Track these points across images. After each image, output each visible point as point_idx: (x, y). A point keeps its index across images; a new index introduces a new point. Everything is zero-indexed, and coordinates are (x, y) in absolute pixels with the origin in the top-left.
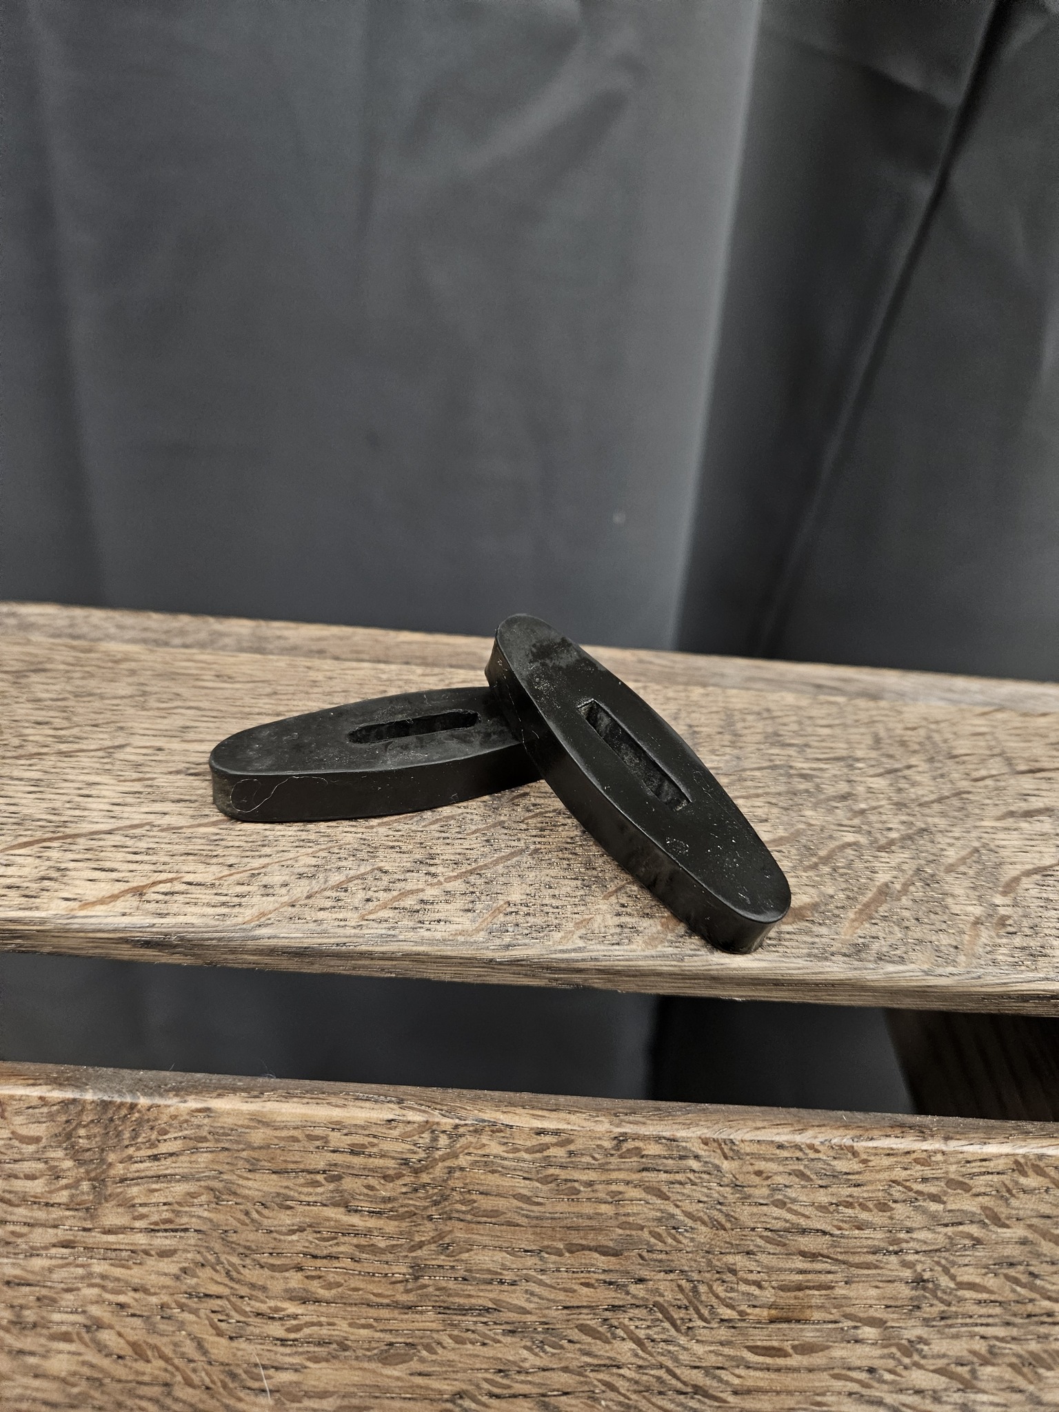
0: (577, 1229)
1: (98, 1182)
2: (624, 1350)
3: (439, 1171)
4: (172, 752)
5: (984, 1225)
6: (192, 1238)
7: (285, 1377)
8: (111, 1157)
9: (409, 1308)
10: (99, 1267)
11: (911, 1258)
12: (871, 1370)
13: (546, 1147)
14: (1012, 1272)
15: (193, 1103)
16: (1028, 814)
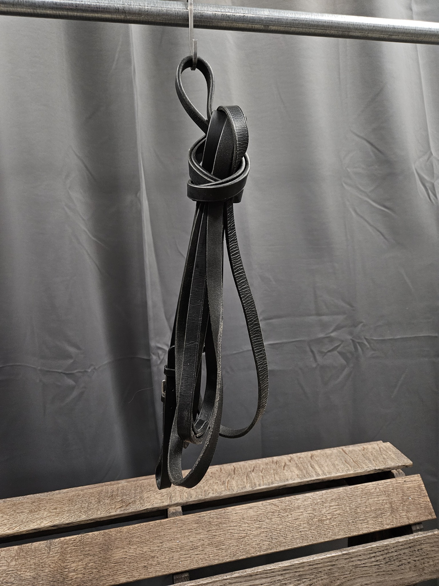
0: (96, 543)
1: (50, 550)
3: (82, 540)
4: (52, 508)
5: (136, 533)
6: (59, 553)
7: (69, 566)
8: (51, 547)
9: (81, 556)
10: (50, 559)
11: (129, 539)
12: (126, 552)
13: (93, 535)
14: (139, 538)
15: (59, 539)
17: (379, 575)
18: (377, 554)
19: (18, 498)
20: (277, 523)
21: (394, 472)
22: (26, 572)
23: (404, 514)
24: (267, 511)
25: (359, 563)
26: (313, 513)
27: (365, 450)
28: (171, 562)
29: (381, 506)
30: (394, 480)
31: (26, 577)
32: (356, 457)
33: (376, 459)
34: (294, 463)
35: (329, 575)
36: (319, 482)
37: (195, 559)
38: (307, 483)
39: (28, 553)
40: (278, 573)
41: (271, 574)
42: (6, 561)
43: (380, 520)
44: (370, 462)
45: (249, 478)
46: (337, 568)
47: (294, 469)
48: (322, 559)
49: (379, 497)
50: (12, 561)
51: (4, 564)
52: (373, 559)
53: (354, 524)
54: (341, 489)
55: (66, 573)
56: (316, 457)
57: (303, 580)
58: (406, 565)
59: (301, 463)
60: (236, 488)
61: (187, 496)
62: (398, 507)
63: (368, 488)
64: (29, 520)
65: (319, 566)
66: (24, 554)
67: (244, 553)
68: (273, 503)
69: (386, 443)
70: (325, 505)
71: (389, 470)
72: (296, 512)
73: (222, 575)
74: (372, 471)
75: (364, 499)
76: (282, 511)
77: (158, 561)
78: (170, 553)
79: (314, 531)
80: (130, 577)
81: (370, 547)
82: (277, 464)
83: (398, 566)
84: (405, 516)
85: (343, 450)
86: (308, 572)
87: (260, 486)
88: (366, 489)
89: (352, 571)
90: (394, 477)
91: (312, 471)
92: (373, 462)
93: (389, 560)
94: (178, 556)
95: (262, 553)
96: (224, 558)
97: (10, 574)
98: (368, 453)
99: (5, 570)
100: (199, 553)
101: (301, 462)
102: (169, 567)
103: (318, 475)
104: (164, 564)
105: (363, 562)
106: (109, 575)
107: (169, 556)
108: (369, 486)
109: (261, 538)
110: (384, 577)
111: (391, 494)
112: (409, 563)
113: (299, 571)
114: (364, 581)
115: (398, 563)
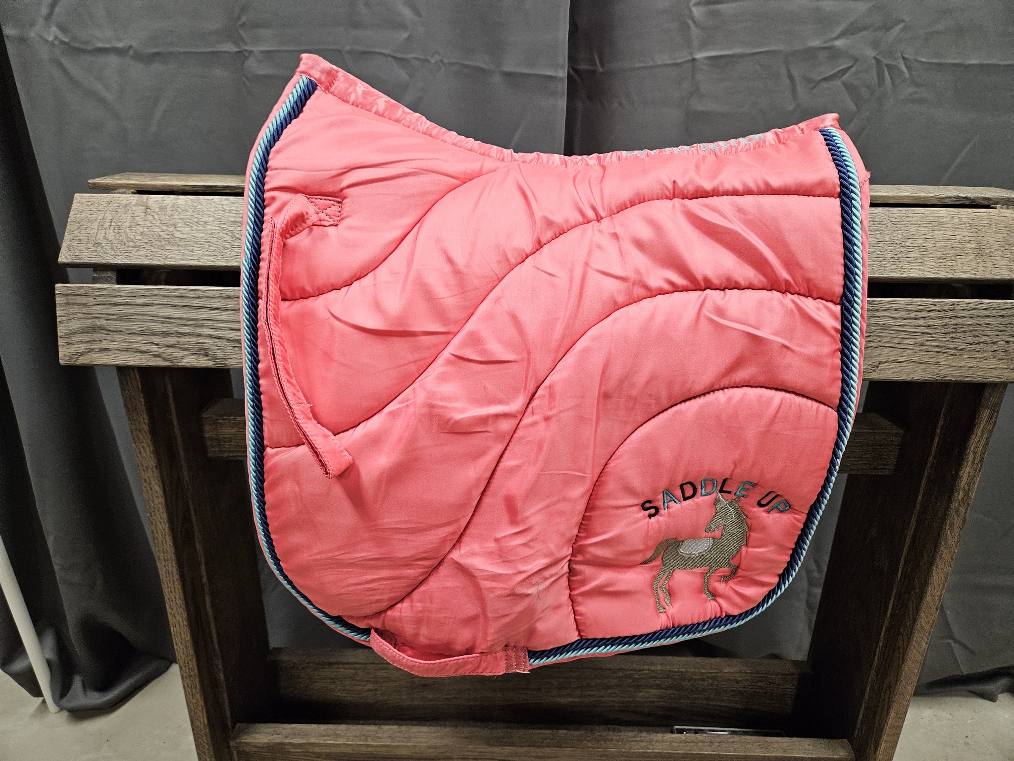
17: (927, 351)
18: (932, 314)
23: (1003, 262)
25: (891, 321)
29: (957, 243)
30: (994, 211)
43: (950, 264)
52: (921, 322)
53: (893, 260)
58: (986, 345)
62: (992, 250)
75: (924, 229)
83: (971, 344)
84: (1004, 267)
93: (954, 330)
105: (899, 322)
110: (937, 356)
111: (983, 230)
112: (994, 343)
114: (894, 355)
115: (970, 340)
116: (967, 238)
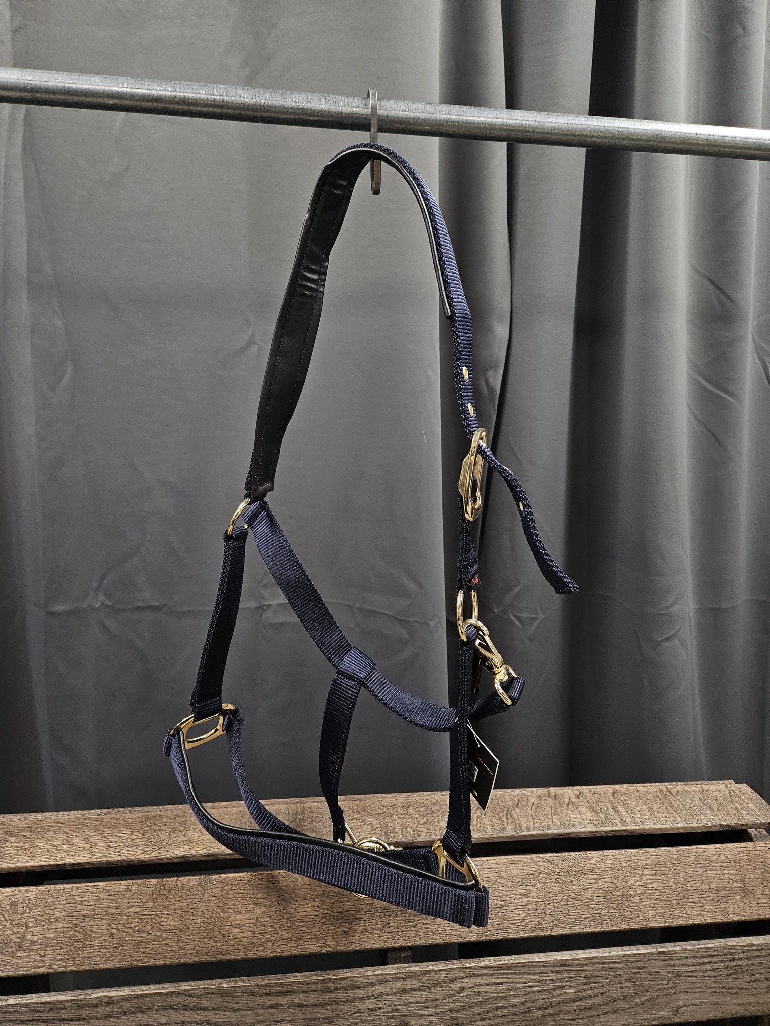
1: (204, 891)
2: (281, 907)
3: (253, 882)
6: (218, 897)
7: (232, 918)
8: (206, 886)
10: (204, 904)
12: (318, 906)
13: (268, 876)
15: (218, 876)
16: (353, 819)
17: (715, 992)
18: (716, 959)
19: (151, 807)
20: (554, 891)
21: (752, 831)
22: (169, 919)
23: (764, 901)
24: (540, 871)
25: (684, 969)
26: (614, 882)
27: (704, 792)
28: (386, 931)
29: (727, 883)
30: (752, 844)
31: (168, 927)
32: (690, 801)
33: (723, 807)
34: (584, 800)
35: (633, 982)
36: (626, 834)
37: (422, 931)
38: (605, 834)
39: (172, 892)
40: (551, 969)
41: (540, 969)
42: (140, 899)
43: (724, 906)
44: (712, 812)
45: (511, 816)
46: (647, 973)
47: (585, 809)
48: (624, 956)
49: (725, 868)
50: (148, 901)
51: (136, 904)
52: (708, 967)
53: (679, 907)
54: (662, 850)
55: (227, 927)
56: (621, 795)
57: (591, 985)
58: (761, 982)
59: (596, 801)
60: (490, 829)
61: (412, 833)
62: (755, 888)
63: (707, 853)
64: (172, 842)
65: (617, 966)
66: (166, 893)
67: (499, 931)
68: (549, 858)
69: (741, 784)
70: (634, 871)
71: (744, 828)
72: (585, 878)
73: (464, 961)
74: (715, 826)
75: (699, 869)
76: (563, 873)
77: (365, 926)
78: (385, 917)
79: (614, 911)
80: (322, 945)
81: (704, 946)
82: (556, 799)
83: (749, 983)
84: (766, 905)
85: (667, 788)
86: (599, 974)
87: (530, 831)
88: (704, 853)
89: (671, 981)
90: (753, 841)
91: (615, 815)
92: (718, 812)
93: (734, 972)
94: (397, 923)
95: (528, 935)
96: (468, 934)
97: (145, 919)
98: (710, 797)
99: (138, 913)
100: (429, 922)
101: (597, 799)
102: (382, 938)
103: (624, 823)
104: (375, 932)
105: (691, 969)
106: (291, 938)
107: (383, 920)
108: (708, 850)
109: (528, 912)
110: (724, 997)
111: (745, 867)
112: (767, 979)
113: (586, 971)
114: (689, 999)
115: (748, 979)
116: (734, 877)
